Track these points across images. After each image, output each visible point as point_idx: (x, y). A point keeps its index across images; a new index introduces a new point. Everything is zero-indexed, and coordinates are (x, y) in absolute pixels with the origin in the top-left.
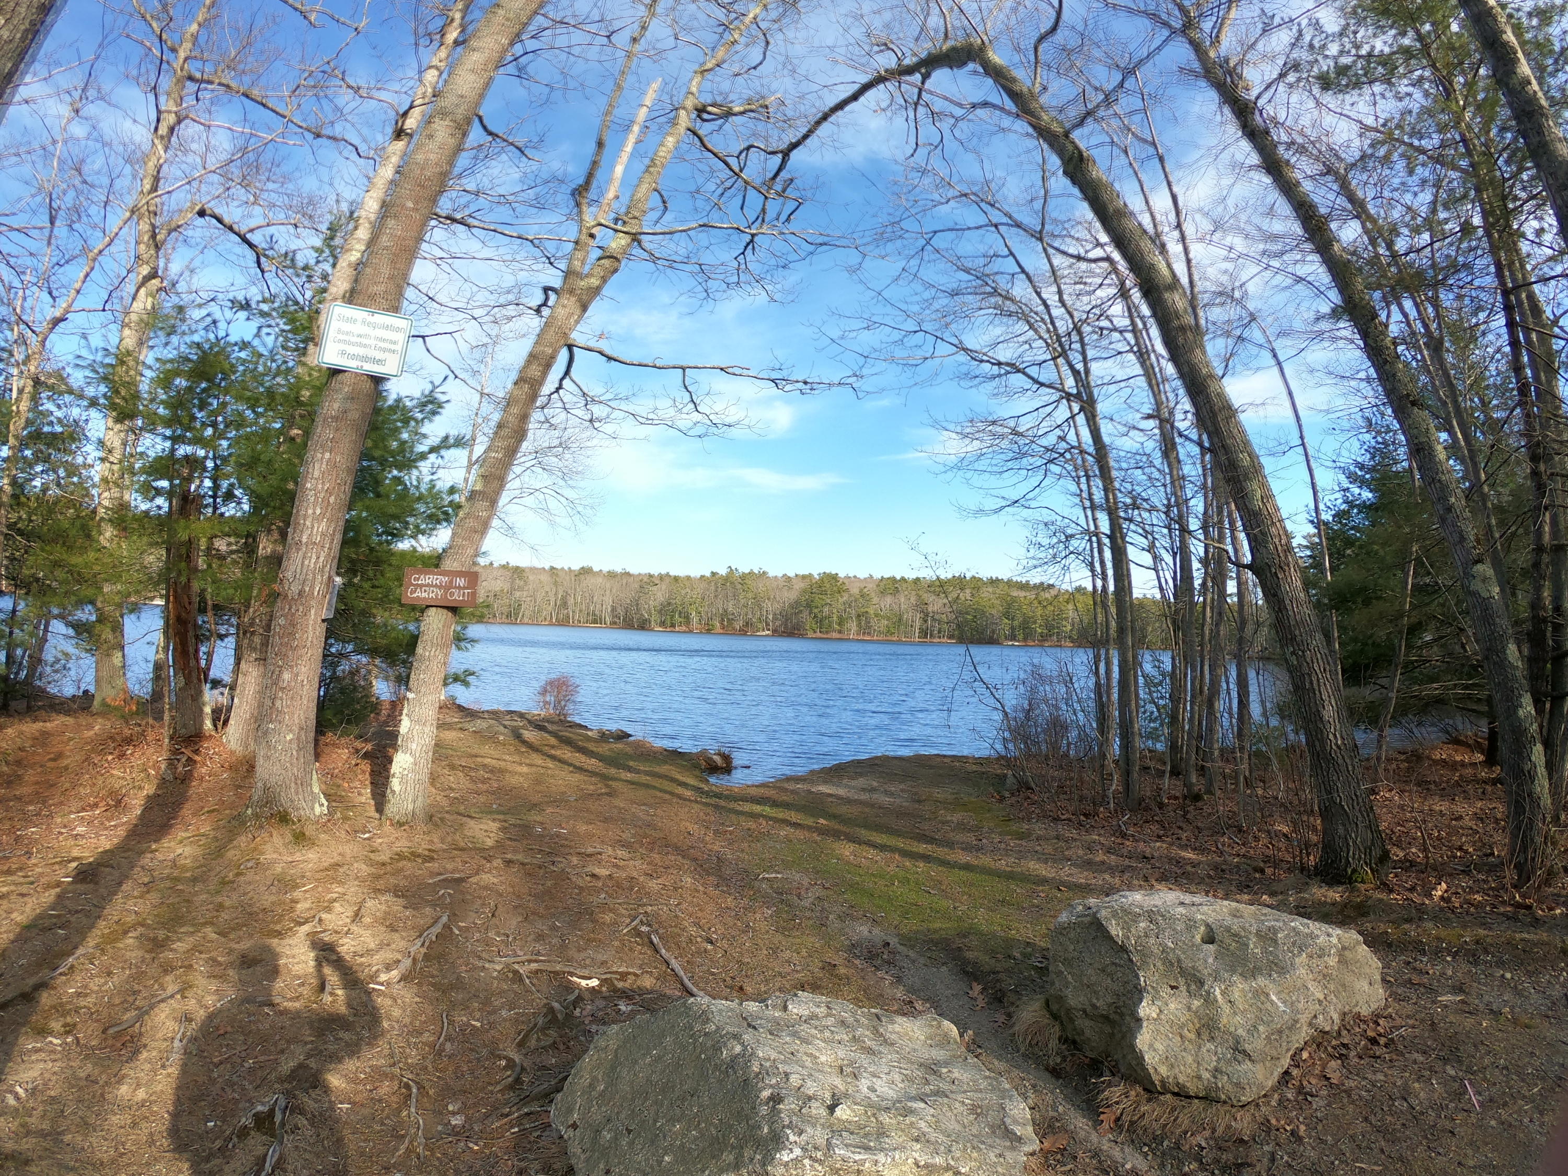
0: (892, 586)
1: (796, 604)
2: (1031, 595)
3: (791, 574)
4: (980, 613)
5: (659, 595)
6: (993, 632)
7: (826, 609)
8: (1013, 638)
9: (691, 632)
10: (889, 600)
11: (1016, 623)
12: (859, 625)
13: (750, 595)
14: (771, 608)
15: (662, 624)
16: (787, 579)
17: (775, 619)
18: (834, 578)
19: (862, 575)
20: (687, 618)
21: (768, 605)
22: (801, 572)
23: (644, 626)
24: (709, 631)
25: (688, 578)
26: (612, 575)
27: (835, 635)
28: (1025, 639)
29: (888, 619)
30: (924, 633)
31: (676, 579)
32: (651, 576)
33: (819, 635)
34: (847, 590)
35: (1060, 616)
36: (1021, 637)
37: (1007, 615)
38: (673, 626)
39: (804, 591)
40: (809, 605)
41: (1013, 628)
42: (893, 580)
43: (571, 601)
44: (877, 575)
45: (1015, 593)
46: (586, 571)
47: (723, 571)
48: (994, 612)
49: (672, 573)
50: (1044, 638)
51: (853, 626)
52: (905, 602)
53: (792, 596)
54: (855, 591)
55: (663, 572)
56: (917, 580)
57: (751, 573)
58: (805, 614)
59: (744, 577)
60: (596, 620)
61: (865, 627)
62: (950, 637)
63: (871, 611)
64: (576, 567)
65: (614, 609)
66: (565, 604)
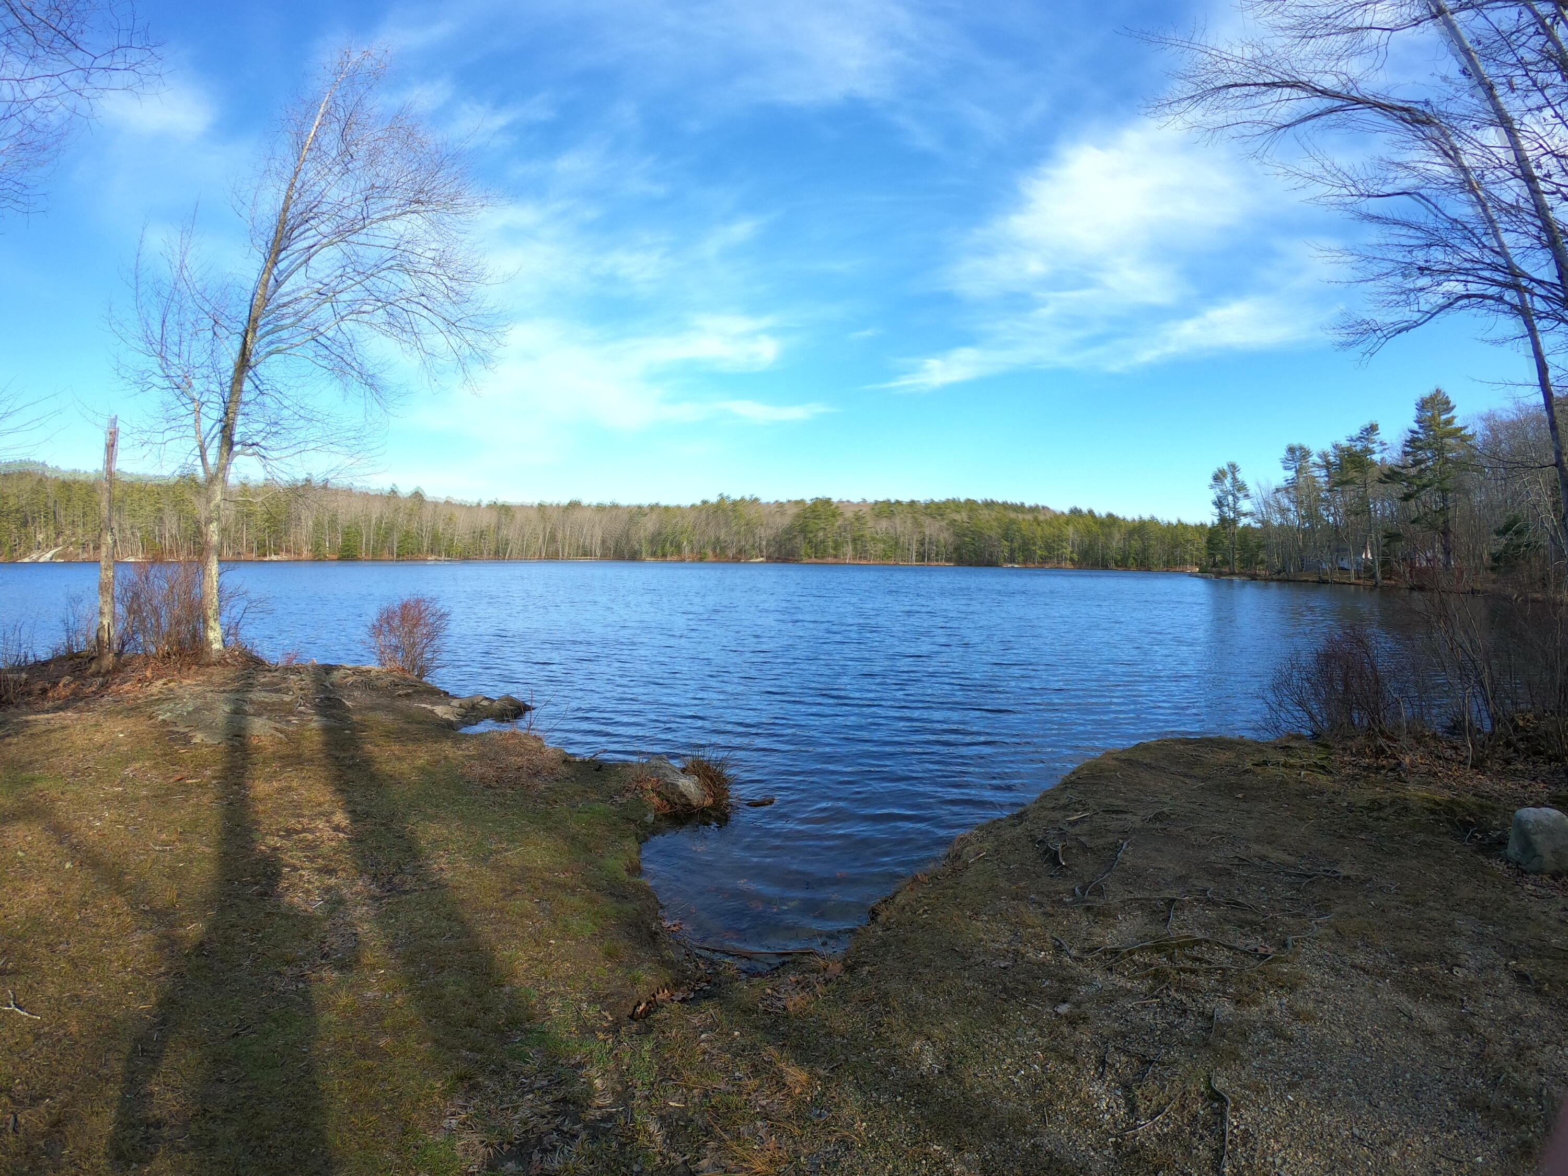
0: (887, 509)
1: (789, 531)
2: (1029, 517)
3: (783, 500)
4: (978, 535)
5: (649, 525)
6: (991, 555)
7: (821, 534)
8: (1012, 560)
9: (683, 561)
10: (884, 524)
11: (1015, 545)
12: (855, 549)
13: (743, 522)
14: (764, 534)
15: (654, 554)
16: (780, 505)
17: (768, 545)
18: (827, 502)
19: (856, 499)
20: (679, 547)
21: (761, 532)
22: (794, 498)
23: (634, 557)
24: (701, 560)
25: (679, 507)
26: (600, 508)
27: (830, 560)
28: (1025, 562)
29: (885, 542)
30: (921, 556)
31: (667, 508)
32: (640, 507)
33: (814, 560)
34: (841, 514)
35: (1060, 539)
36: (1020, 559)
37: (1006, 536)
38: (664, 555)
39: (798, 516)
40: (803, 530)
41: (1012, 551)
42: (888, 503)
43: (560, 536)
44: (871, 499)
45: (1013, 515)
46: (574, 505)
47: (713, 499)
48: (993, 534)
49: (663, 503)
50: (1044, 560)
51: (849, 550)
52: (902, 526)
53: (786, 521)
54: (849, 515)
55: (654, 502)
56: (912, 503)
57: (743, 500)
58: (799, 540)
59: (735, 503)
60: (585, 553)
61: (861, 553)
62: (948, 560)
63: (867, 533)
64: (565, 501)
65: (603, 542)
66: (553, 538)
